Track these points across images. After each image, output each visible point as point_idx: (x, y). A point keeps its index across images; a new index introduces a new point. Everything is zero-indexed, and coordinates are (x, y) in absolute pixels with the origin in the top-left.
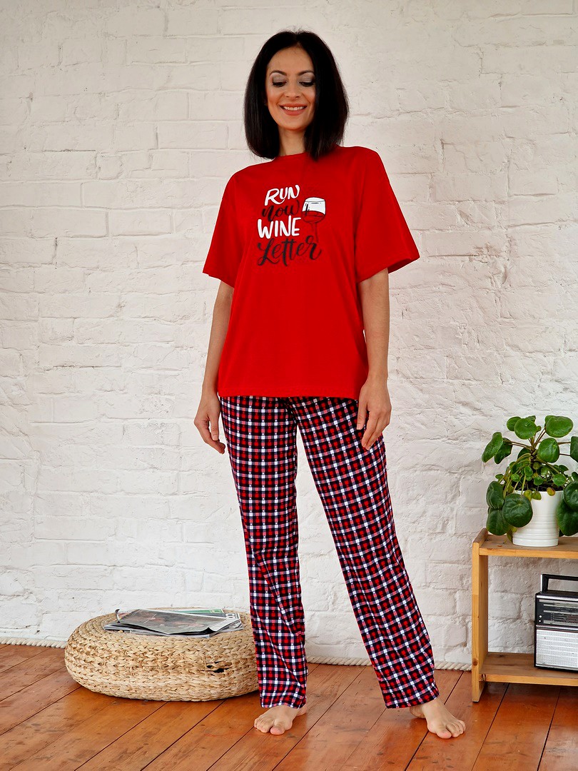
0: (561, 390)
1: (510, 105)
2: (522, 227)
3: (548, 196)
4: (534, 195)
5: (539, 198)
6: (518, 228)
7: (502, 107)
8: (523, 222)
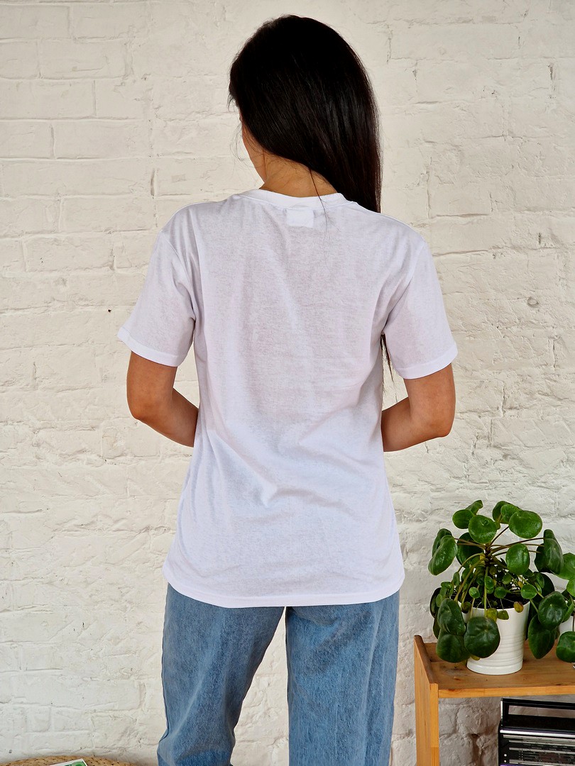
0: (501, 458)
1: (429, 101)
2: (448, 256)
3: (479, 217)
4: (462, 216)
5: (469, 219)
6: (442, 257)
7: (419, 103)
8: (449, 250)
